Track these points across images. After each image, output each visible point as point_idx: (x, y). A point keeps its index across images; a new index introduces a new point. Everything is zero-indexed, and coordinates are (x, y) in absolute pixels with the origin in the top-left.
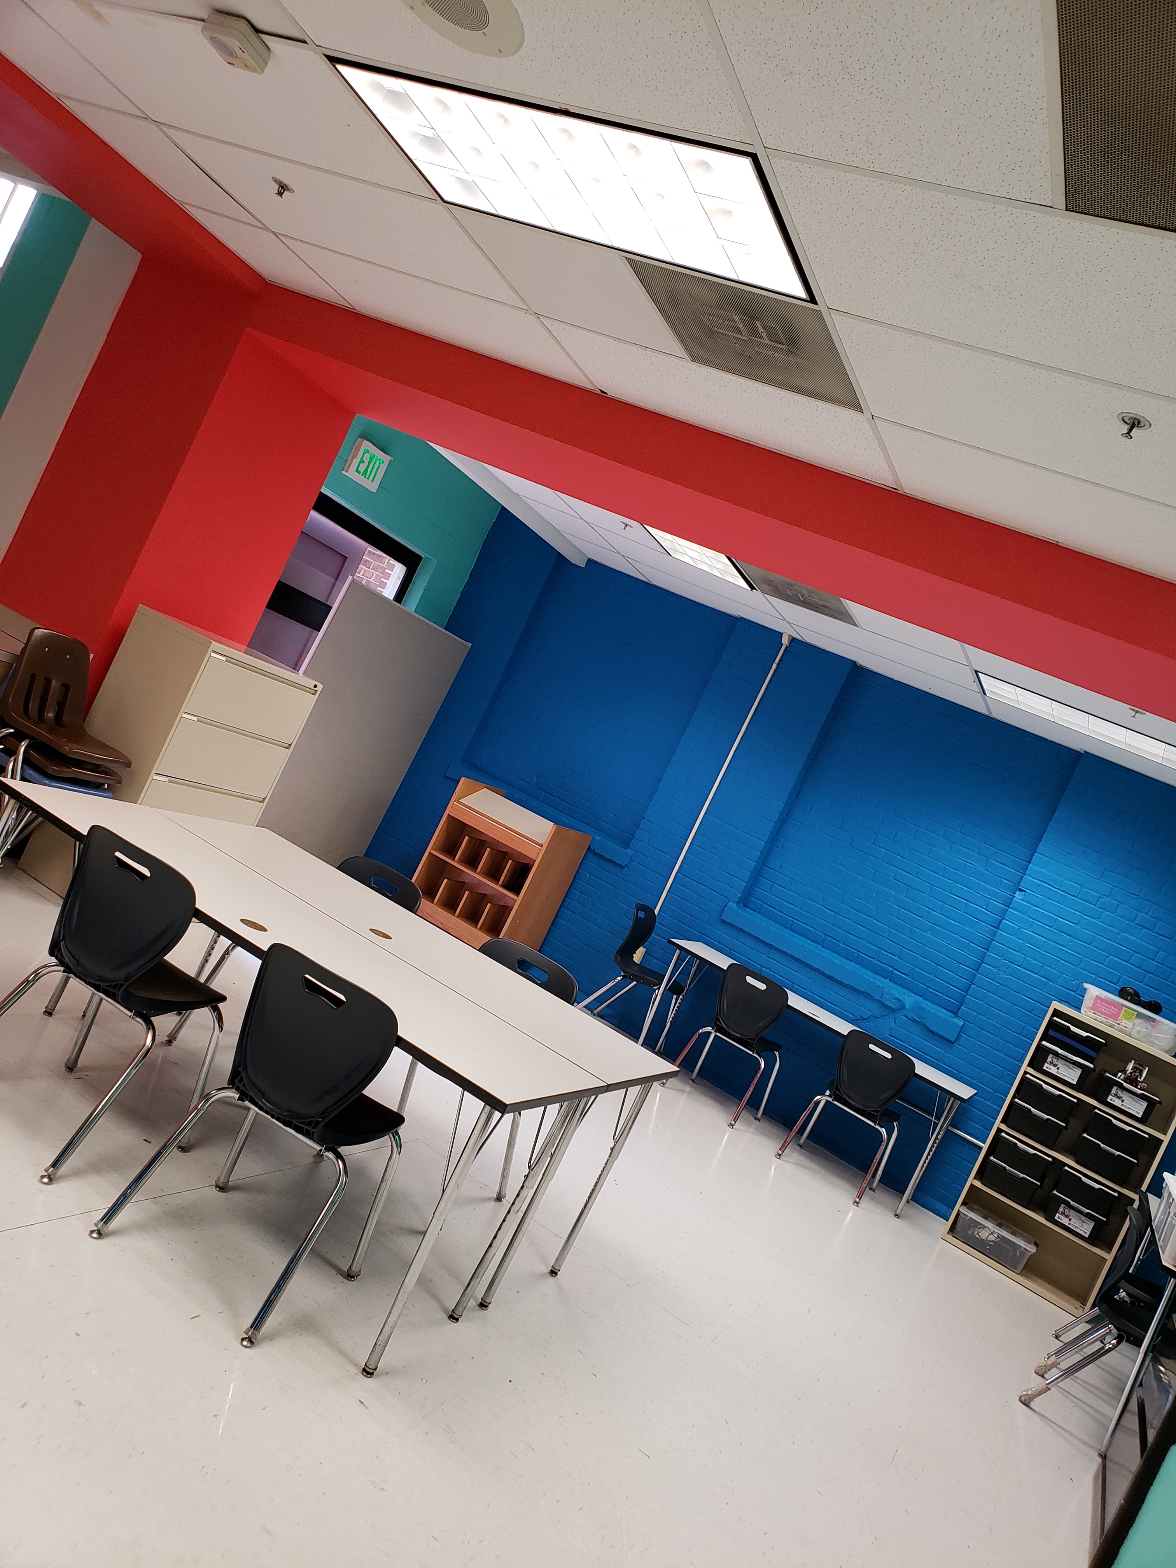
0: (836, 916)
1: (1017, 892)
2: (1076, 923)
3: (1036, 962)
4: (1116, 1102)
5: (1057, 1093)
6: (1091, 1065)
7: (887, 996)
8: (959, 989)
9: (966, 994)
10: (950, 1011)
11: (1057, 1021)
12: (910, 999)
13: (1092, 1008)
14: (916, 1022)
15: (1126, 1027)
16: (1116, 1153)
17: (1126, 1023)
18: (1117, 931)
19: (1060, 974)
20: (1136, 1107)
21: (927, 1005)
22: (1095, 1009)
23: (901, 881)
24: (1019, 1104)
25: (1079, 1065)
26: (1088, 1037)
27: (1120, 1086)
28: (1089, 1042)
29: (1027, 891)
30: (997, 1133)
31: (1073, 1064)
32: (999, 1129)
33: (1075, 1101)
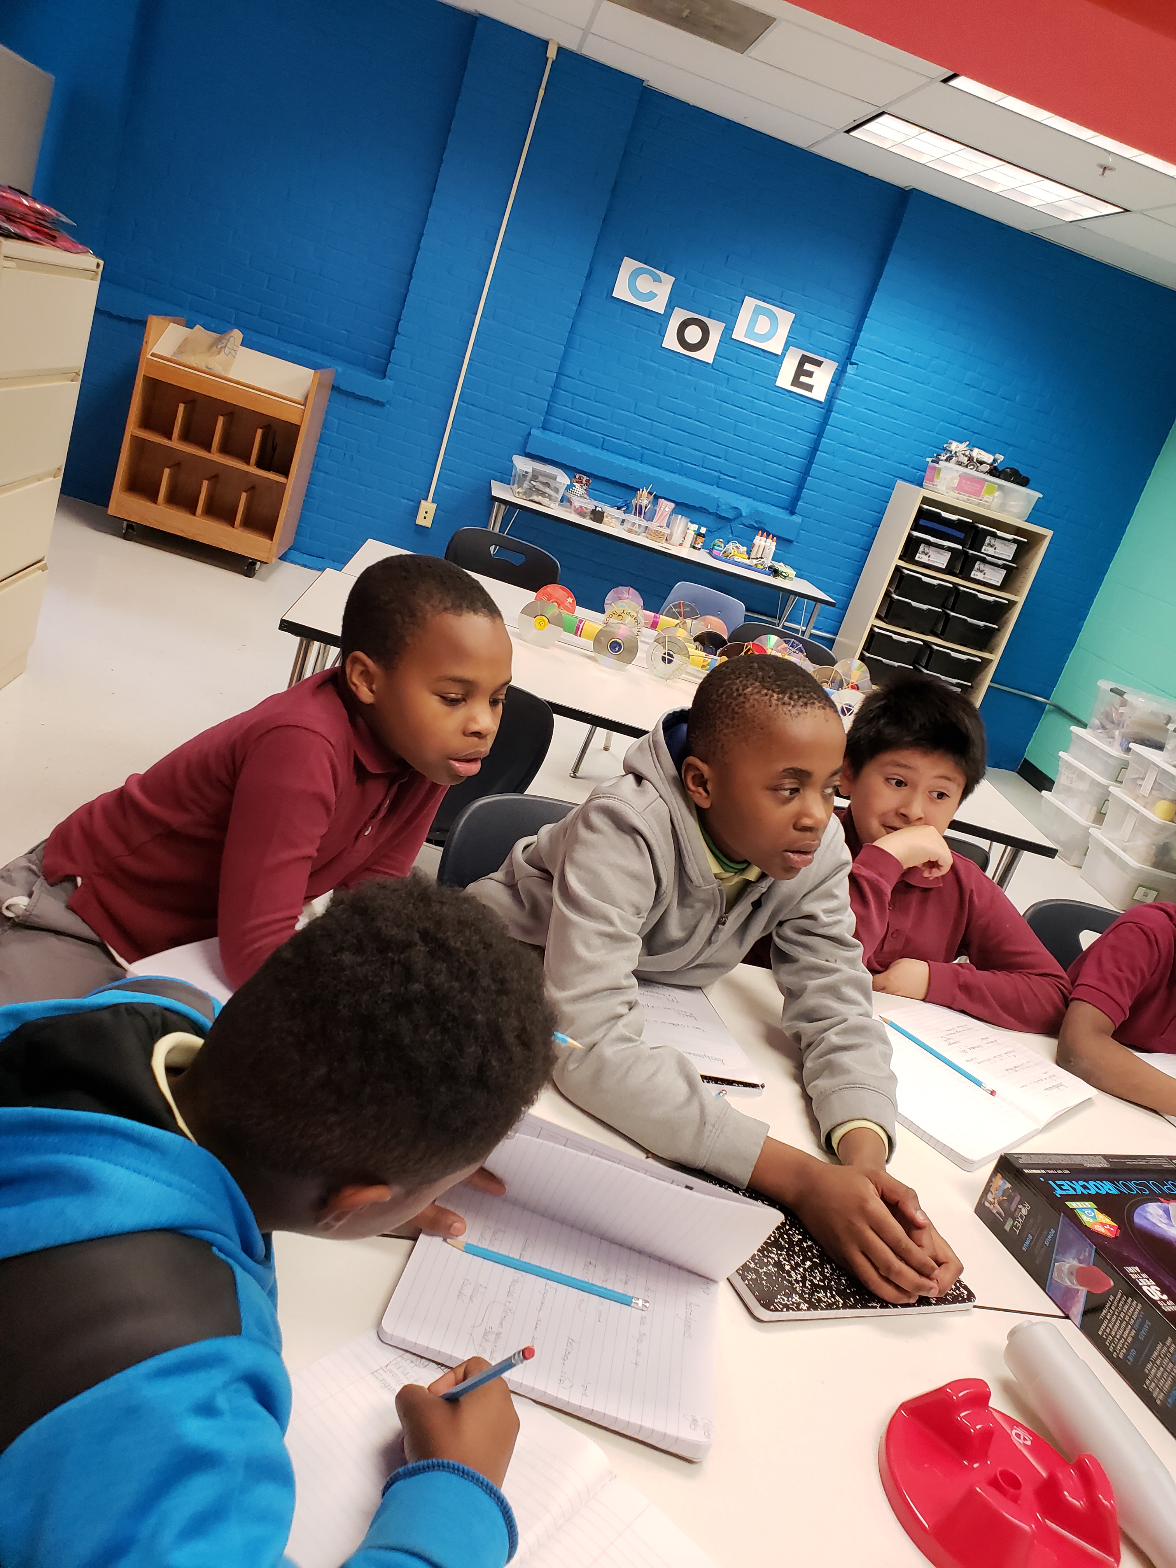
0: (652, 424)
1: (849, 366)
2: (908, 391)
3: (870, 441)
4: (979, 576)
5: (936, 582)
6: (960, 547)
7: (723, 507)
8: (789, 482)
9: (801, 487)
10: (783, 508)
11: (927, 509)
12: (745, 505)
13: (956, 489)
14: (755, 528)
15: (987, 502)
16: (982, 624)
17: (987, 498)
18: (946, 394)
19: (893, 449)
20: (996, 577)
21: (762, 507)
22: (960, 488)
23: (720, 370)
24: (897, 600)
25: (949, 549)
26: (959, 520)
27: (984, 561)
28: (959, 525)
29: (860, 363)
30: (871, 630)
31: (944, 549)
32: (873, 626)
33: (951, 586)
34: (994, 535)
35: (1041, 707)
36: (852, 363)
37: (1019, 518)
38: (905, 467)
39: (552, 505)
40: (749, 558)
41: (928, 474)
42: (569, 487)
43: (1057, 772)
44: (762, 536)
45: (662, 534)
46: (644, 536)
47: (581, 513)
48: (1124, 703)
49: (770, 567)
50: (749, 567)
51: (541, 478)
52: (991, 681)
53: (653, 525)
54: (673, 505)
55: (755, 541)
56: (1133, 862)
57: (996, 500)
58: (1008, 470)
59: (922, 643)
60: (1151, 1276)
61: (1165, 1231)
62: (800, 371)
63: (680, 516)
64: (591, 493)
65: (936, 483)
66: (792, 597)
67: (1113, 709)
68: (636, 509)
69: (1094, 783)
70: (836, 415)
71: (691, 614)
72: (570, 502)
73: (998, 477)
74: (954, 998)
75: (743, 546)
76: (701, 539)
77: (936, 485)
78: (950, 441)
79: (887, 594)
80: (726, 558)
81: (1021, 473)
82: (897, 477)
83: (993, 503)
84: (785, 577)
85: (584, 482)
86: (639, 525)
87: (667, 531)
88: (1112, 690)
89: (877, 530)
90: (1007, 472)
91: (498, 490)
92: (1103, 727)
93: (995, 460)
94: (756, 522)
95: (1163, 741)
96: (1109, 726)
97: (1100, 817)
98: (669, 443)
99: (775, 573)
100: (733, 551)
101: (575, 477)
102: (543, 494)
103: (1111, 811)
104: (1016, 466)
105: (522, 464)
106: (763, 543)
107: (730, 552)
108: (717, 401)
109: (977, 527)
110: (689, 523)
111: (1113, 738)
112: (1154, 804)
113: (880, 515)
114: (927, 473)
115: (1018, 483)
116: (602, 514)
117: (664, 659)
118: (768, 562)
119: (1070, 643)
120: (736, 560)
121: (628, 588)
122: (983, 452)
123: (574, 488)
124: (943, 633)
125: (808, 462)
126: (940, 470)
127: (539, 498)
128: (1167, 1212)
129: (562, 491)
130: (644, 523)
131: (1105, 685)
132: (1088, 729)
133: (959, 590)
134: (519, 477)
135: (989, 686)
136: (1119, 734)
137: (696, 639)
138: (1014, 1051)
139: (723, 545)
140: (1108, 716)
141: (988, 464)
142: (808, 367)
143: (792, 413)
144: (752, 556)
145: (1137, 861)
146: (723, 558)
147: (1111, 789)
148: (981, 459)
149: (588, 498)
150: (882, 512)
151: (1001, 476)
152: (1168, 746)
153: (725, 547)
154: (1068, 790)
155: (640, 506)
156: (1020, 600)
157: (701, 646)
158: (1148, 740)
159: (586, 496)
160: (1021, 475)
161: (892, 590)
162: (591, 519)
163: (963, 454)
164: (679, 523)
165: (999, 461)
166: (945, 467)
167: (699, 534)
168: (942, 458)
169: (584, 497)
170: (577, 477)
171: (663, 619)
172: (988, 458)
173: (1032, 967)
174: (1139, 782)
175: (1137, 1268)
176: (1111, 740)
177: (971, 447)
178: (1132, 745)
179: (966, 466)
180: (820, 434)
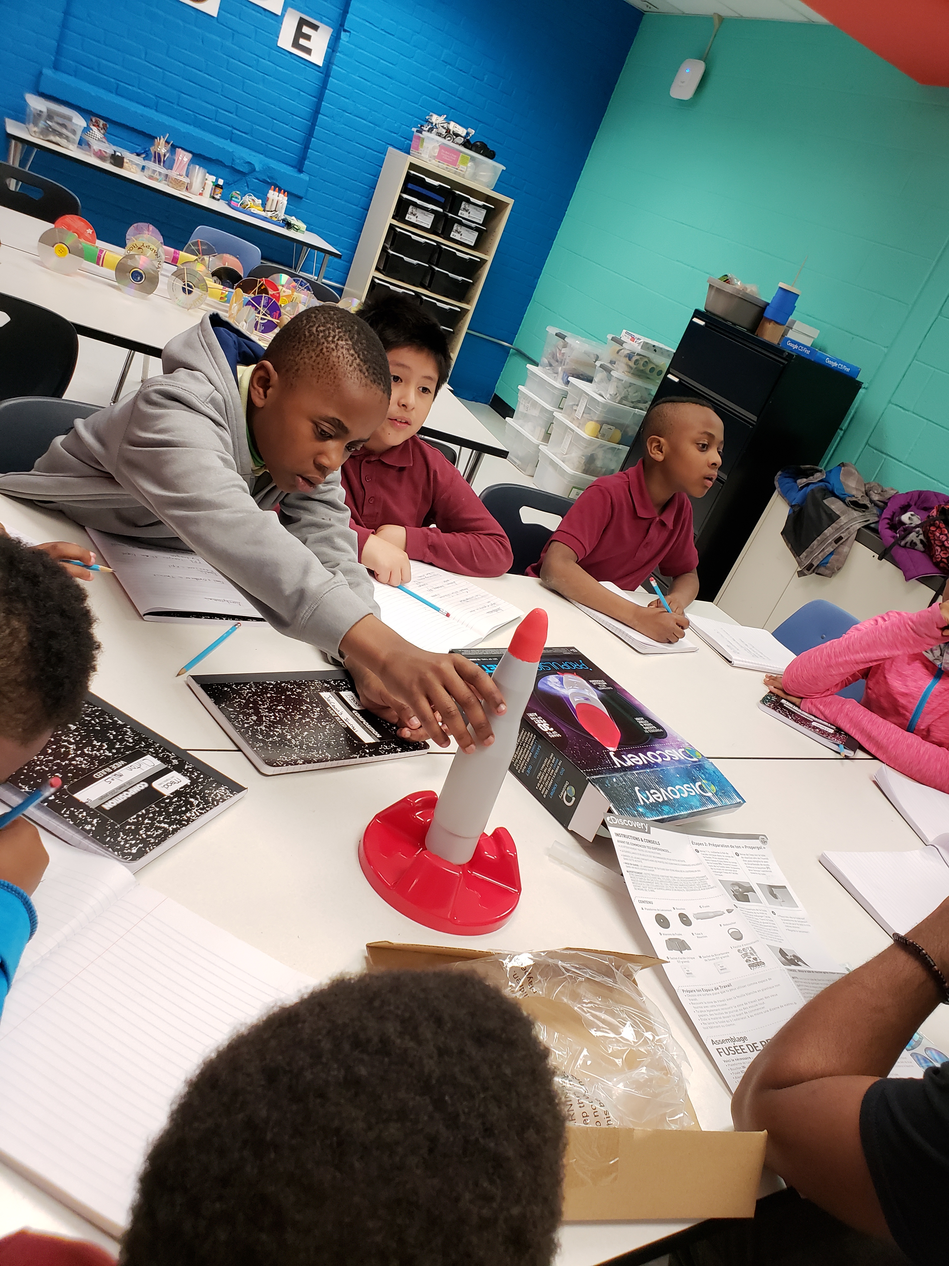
0: (164, 73)
1: (343, 33)
2: (395, 63)
3: (365, 108)
4: (457, 237)
5: (423, 240)
6: (441, 210)
7: (238, 161)
8: (296, 142)
9: (306, 147)
10: (292, 167)
11: (414, 174)
12: (258, 161)
13: (437, 157)
14: (268, 183)
15: (461, 171)
16: (460, 278)
17: (462, 167)
18: (427, 69)
19: (384, 118)
20: (470, 238)
21: (273, 164)
22: (440, 157)
23: (225, 24)
24: (392, 254)
25: (433, 211)
26: (440, 185)
27: (460, 223)
28: (439, 190)
29: (352, 31)
30: (373, 281)
31: (428, 211)
32: (373, 277)
33: (435, 244)
34: (468, 201)
35: (506, 350)
36: (345, 31)
37: (488, 187)
38: (395, 135)
39: (71, 147)
40: (264, 210)
41: (413, 144)
42: (86, 130)
43: (517, 402)
44: (274, 190)
45: (181, 182)
46: (165, 184)
47: (100, 156)
48: (565, 346)
49: (284, 220)
50: (264, 219)
51: (57, 119)
52: (468, 329)
53: (173, 174)
54: (190, 156)
55: (269, 195)
56: (569, 470)
57: (469, 169)
58: (478, 143)
59: (413, 294)
60: (544, 718)
61: (558, 691)
62: (299, 34)
63: (197, 167)
64: (109, 137)
65: (420, 152)
66: (305, 248)
67: (558, 350)
68: (155, 157)
69: (543, 409)
70: (333, 80)
71: (209, 251)
72: (89, 145)
73: (471, 149)
74: (424, 555)
75: (258, 199)
76: (219, 190)
77: (421, 154)
78: (431, 113)
79: (384, 249)
80: (244, 209)
81: (488, 147)
82: (389, 144)
83: (467, 172)
84: (297, 229)
85: (101, 125)
86: (160, 173)
87: (186, 180)
88: (557, 335)
89: (374, 192)
90: (477, 146)
91: (13, 128)
92: (551, 365)
93: (468, 134)
94: (269, 177)
95: (591, 374)
96: (555, 364)
97: (547, 437)
98: (183, 95)
99: (289, 225)
100: (249, 203)
101: (92, 120)
102: (60, 135)
103: (555, 432)
104: (485, 141)
105: (36, 103)
106: (276, 198)
107: (246, 203)
108: (225, 56)
109: (455, 193)
110: (207, 174)
111: (557, 373)
112: (585, 424)
113: (376, 178)
114: (413, 142)
115: (486, 156)
116: (121, 159)
117: (184, 289)
118: (282, 216)
119: (528, 298)
120: (252, 211)
121: (147, 224)
122: (458, 126)
123: (91, 131)
124: (430, 285)
125: (312, 124)
126: (423, 139)
127: (57, 139)
128: (561, 680)
129: (79, 133)
130: (164, 171)
131: (552, 330)
132: (539, 367)
133: (442, 248)
134: (34, 116)
135: (467, 333)
136: (561, 370)
137: (214, 274)
138: (467, 589)
139: (240, 197)
140: (554, 356)
141: (462, 137)
142: (306, 30)
143: (295, 75)
144: (267, 209)
145: (572, 469)
146: (241, 209)
147: (555, 414)
148: (456, 132)
149: (106, 142)
150: (377, 175)
151: (473, 149)
152: (596, 379)
153: (241, 199)
154: (525, 416)
155: (159, 154)
156: (490, 258)
157: (218, 280)
158: (582, 375)
159: (104, 140)
160: (488, 149)
161: (388, 246)
162: (111, 163)
163: (442, 127)
164: (198, 174)
165: (471, 135)
166: (428, 137)
167: (217, 186)
168: (425, 129)
169: (102, 141)
170: (94, 121)
171: (183, 255)
172: (462, 131)
173: (482, 529)
174: (575, 408)
175: (535, 714)
176: (556, 375)
177: (448, 120)
178: (570, 379)
179: (445, 138)
180: (320, 97)
